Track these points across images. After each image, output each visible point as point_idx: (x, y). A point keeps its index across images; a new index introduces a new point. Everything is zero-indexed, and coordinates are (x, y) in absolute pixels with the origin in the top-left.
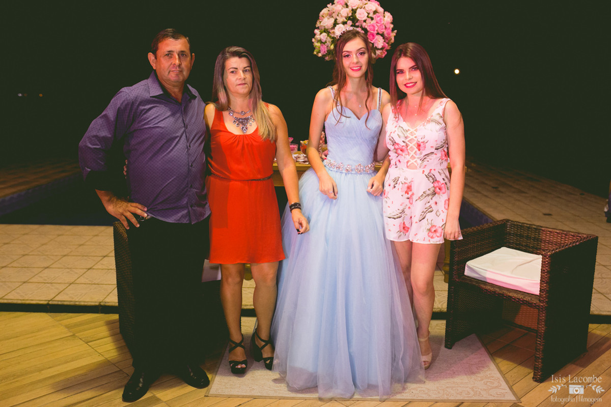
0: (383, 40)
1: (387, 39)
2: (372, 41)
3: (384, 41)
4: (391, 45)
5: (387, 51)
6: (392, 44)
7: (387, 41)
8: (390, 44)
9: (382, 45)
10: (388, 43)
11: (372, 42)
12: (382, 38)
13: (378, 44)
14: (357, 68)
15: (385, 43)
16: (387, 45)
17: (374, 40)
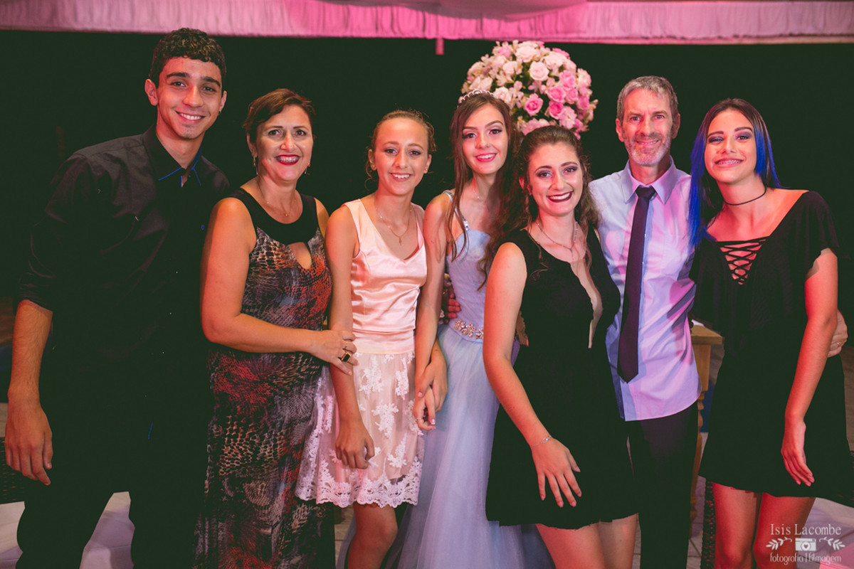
0: (576, 115)
1: (582, 114)
2: (555, 115)
3: (577, 118)
4: (588, 124)
5: (580, 133)
6: (590, 122)
7: (581, 117)
8: (587, 122)
9: (574, 123)
10: (583, 121)
11: (557, 118)
12: (573, 111)
13: (566, 122)
14: (487, 157)
15: (577, 120)
16: (581, 123)
17: (559, 115)
